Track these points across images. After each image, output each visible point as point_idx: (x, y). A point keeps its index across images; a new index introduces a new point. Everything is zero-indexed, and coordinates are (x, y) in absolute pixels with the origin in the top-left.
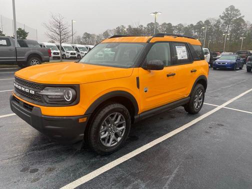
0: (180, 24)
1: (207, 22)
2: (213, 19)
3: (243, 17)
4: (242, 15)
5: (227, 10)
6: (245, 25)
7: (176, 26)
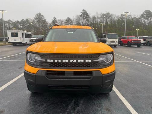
0: (9, 20)
1: (27, 20)
2: (30, 19)
3: (46, 19)
4: (45, 19)
5: (37, 15)
6: (47, 23)
7: (7, 21)
